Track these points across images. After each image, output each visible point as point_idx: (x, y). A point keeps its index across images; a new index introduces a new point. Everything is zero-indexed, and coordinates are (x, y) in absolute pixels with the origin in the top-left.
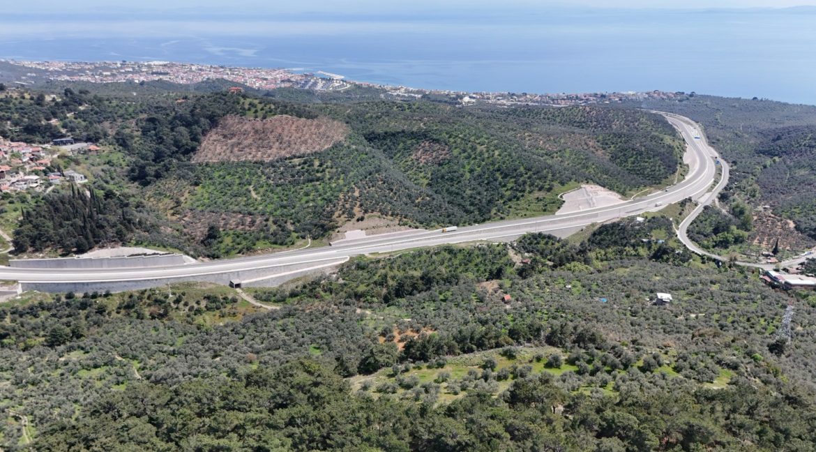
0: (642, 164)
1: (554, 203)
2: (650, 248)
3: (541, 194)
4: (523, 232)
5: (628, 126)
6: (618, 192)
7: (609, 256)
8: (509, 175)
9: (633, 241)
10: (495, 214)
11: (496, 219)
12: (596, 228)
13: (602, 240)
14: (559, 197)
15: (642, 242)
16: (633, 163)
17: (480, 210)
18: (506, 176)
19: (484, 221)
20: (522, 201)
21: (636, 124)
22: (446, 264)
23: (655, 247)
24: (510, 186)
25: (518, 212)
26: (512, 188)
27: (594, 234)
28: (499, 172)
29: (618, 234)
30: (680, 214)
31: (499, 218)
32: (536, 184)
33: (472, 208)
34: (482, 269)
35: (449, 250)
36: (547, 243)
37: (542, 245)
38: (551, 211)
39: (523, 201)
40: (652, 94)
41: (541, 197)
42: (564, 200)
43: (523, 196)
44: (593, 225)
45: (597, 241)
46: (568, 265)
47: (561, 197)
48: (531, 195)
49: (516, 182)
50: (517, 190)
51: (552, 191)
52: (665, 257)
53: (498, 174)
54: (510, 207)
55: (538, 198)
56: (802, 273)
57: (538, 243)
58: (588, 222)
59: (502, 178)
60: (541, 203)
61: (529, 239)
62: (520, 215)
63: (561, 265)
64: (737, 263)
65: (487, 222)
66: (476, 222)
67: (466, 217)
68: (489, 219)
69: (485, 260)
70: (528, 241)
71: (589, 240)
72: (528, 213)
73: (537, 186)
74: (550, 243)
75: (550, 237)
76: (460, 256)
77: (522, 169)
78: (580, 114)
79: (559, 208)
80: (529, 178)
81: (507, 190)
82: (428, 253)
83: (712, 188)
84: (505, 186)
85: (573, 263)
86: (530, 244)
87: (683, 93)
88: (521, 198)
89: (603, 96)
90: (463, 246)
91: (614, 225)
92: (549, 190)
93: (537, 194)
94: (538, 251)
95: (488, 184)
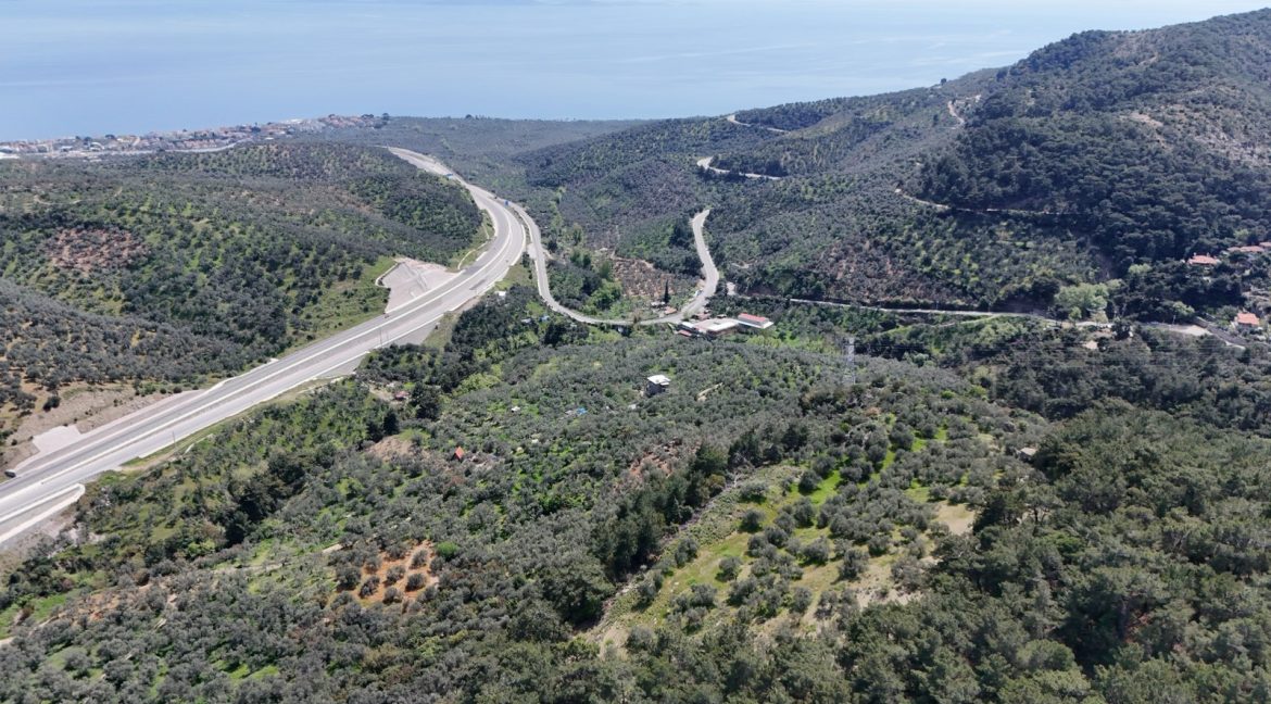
0: (435, 217)
1: (374, 295)
2: (536, 331)
3: (348, 285)
4: (362, 350)
5: (348, 168)
6: (437, 262)
7: (495, 355)
8: (279, 264)
9: (511, 327)
10: (295, 333)
11: (300, 341)
12: (455, 319)
13: (472, 335)
14: (376, 283)
15: (523, 324)
16: (421, 218)
17: (264, 332)
18: (273, 266)
19: (282, 348)
20: (322, 303)
21: (358, 164)
22: (280, 439)
23: (543, 328)
24: (290, 281)
25: (326, 321)
26: (295, 285)
27: (457, 329)
28: (258, 262)
29: (489, 322)
30: (530, 277)
31: (305, 338)
32: (331, 270)
33: (248, 333)
34: (344, 429)
35: (273, 412)
36: (410, 359)
37: (403, 365)
38: (377, 309)
39: (324, 303)
40: (328, 120)
41: (350, 290)
42: (386, 286)
43: (320, 294)
44: (448, 316)
45: (465, 338)
46: (466, 382)
47: (380, 283)
48: (331, 290)
49: (297, 272)
50: (305, 286)
51: (362, 276)
52: (565, 337)
53: (257, 266)
54: (309, 317)
55: (346, 293)
56: (713, 316)
57: (396, 363)
58: (435, 316)
59: (268, 270)
60: (354, 300)
61: (381, 359)
62: (332, 326)
63: (455, 386)
64: (643, 323)
65: (287, 350)
66: (269, 354)
67: (246, 351)
68: (289, 345)
69: (340, 413)
70: (381, 363)
71: (453, 340)
72: (342, 320)
73: (335, 273)
74: (415, 358)
75: (410, 348)
76: (297, 418)
77: (295, 250)
78: (264, 158)
79: (386, 301)
80: (316, 261)
81: (289, 289)
82: (240, 429)
83: (528, 237)
84: (280, 283)
85: (473, 378)
86: (385, 367)
87: (372, 116)
88: (320, 299)
89: (255, 130)
90: (290, 399)
91: (479, 308)
92: (357, 275)
93: (340, 287)
94: (404, 374)
95: (248, 284)
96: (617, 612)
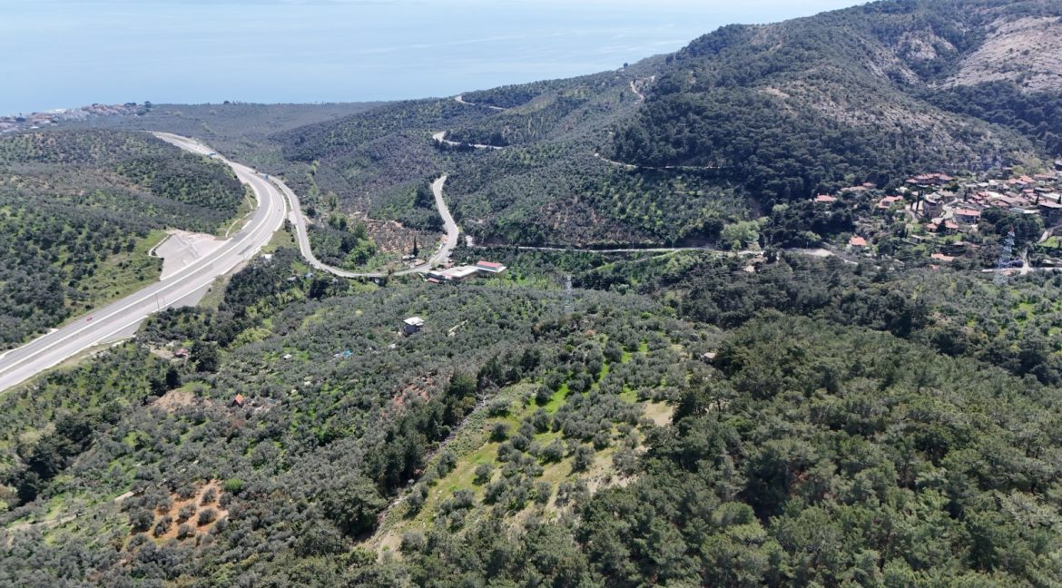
0: (202, 192)
1: (148, 265)
2: (301, 287)
3: (123, 257)
4: (141, 315)
5: (115, 152)
6: (206, 232)
7: (265, 310)
8: (53, 242)
9: (278, 285)
10: (73, 304)
11: (79, 311)
12: (226, 282)
13: (243, 294)
14: (150, 254)
15: (290, 282)
16: (188, 194)
17: (42, 305)
18: (47, 244)
19: (61, 319)
20: (98, 275)
21: (124, 148)
22: (65, 402)
23: (307, 284)
24: (64, 256)
25: (103, 291)
26: (70, 261)
27: (229, 290)
28: (31, 242)
29: (258, 282)
30: (293, 241)
31: (83, 308)
32: (105, 244)
33: (26, 307)
34: (128, 387)
35: (57, 378)
36: (187, 320)
37: (181, 325)
38: (152, 277)
39: (100, 275)
40: (92, 109)
41: (124, 262)
42: (160, 257)
43: (95, 267)
44: (219, 279)
45: (237, 298)
46: (240, 336)
47: (154, 253)
48: (106, 263)
49: (71, 249)
50: (80, 260)
51: (136, 249)
52: (328, 290)
53: (31, 245)
54: (85, 288)
55: (121, 265)
56: (456, 265)
57: (174, 324)
58: (207, 280)
59: (42, 249)
60: (129, 271)
61: (159, 322)
62: (109, 295)
63: (231, 340)
64: (396, 274)
65: (66, 320)
66: (48, 325)
67: (25, 324)
68: (68, 315)
69: (123, 373)
70: (159, 326)
71: (226, 300)
72: (118, 289)
73: (109, 247)
74: (192, 319)
75: (186, 310)
76: (81, 381)
77: (67, 229)
78: (30, 145)
79: (160, 270)
80: (89, 237)
81: (64, 264)
82: (24, 396)
83: (288, 205)
84: (55, 259)
85: (246, 332)
86: (163, 328)
87: (134, 104)
88: (95, 271)
89: (20, 120)
90: (74, 364)
91: (248, 271)
92: (130, 248)
93: (114, 260)
94: (182, 333)
95: (23, 262)
96: (391, 521)
